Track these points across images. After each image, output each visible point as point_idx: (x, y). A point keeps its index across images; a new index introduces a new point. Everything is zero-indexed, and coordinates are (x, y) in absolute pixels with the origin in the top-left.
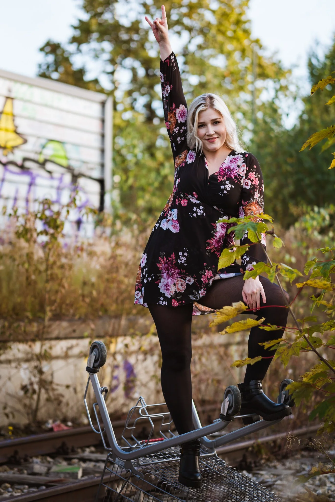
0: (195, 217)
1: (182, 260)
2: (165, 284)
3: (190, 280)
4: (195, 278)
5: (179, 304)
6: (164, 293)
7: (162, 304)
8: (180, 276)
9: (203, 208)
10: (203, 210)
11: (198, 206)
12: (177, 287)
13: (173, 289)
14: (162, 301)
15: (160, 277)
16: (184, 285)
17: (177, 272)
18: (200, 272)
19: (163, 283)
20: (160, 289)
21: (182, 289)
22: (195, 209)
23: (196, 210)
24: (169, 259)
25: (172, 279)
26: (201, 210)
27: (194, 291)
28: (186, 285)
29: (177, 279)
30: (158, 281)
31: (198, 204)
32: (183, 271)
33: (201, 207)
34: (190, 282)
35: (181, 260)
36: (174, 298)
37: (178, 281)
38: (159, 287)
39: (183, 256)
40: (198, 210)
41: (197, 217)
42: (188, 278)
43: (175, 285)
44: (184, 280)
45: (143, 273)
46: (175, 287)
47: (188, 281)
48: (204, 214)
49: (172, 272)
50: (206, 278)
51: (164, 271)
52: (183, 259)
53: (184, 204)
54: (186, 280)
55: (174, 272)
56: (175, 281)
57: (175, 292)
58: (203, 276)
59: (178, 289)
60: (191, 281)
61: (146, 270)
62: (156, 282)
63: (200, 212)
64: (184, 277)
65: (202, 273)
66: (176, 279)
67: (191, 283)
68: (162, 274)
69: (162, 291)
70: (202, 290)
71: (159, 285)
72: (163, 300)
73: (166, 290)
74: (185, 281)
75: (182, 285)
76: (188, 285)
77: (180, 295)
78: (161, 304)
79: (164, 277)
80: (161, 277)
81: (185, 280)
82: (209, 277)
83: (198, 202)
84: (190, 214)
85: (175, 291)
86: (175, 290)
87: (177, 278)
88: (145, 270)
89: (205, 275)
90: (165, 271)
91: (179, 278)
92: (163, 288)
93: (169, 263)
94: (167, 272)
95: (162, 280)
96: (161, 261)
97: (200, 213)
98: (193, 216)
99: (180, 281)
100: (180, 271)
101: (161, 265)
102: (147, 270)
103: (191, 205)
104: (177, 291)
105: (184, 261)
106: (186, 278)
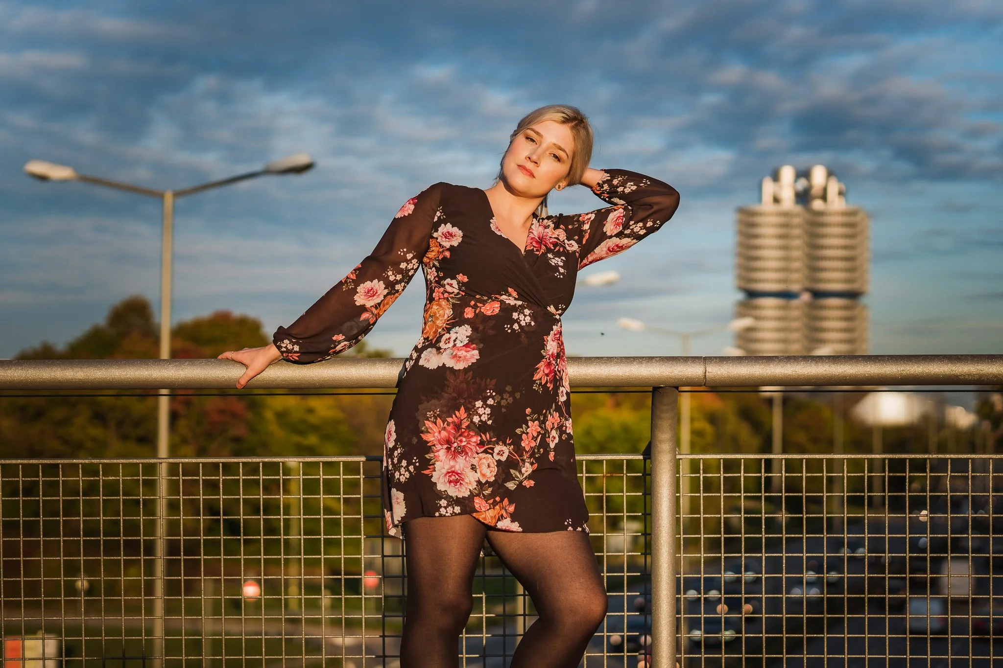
0: (517, 330)
1: (483, 415)
2: (444, 471)
3: (503, 451)
4: (510, 445)
5: (490, 506)
6: (446, 491)
7: (447, 515)
8: (482, 449)
9: (529, 312)
10: (529, 315)
11: (520, 309)
12: (481, 472)
13: (471, 479)
14: (446, 508)
15: (432, 460)
16: (492, 465)
17: (475, 442)
18: (518, 431)
19: (440, 470)
20: (436, 483)
21: (489, 473)
22: (515, 315)
23: (517, 317)
24: (448, 422)
25: (466, 458)
26: (525, 316)
27: (512, 471)
28: (496, 464)
29: (477, 456)
30: (429, 469)
31: (519, 306)
32: (486, 436)
33: (527, 312)
34: (502, 455)
35: (480, 416)
36: (478, 495)
37: (481, 460)
38: (433, 480)
39: (486, 405)
40: (522, 317)
41: (519, 330)
42: (497, 449)
43: (473, 468)
44: (490, 456)
45: (392, 460)
46: (476, 472)
47: (498, 454)
48: (532, 322)
49: (464, 444)
50: (530, 439)
51: (439, 447)
52: (485, 413)
53: (494, 310)
54: (494, 455)
55: (467, 443)
56: (475, 462)
57: (479, 482)
58: (524, 436)
59: (484, 475)
60: (503, 453)
61: (398, 454)
62: (426, 472)
63: (524, 320)
64: (490, 448)
65: (521, 431)
66: (475, 455)
67: (504, 458)
68: (436, 454)
69: (441, 487)
70: (527, 464)
71: (432, 476)
72: (446, 505)
73: (448, 484)
74: (493, 457)
75: (489, 466)
76: (499, 462)
77: (489, 487)
78: (444, 513)
79: (440, 458)
80: (435, 460)
81: (492, 454)
82: (535, 435)
83: (520, 303)
84: (507, 327)
85: (476, 481)
86: (477, 479)
87: (478, 454)
88: (396, 453)
89: (527, 433)
90: (442, 445)
91: (481, 453)
92: (442, 480)
93: (450, 427)
94: (445, 446)
95: (438, 465)
96: (431, 429)
97: (524, 322)
98: (513, 330)
99: (484, 458)
100: (479, 438)
101: (432, 435)
102: (401, 453)
103: (507, 310)
104: (481, 480)
105: (486, 416)
106: (492, 449)
